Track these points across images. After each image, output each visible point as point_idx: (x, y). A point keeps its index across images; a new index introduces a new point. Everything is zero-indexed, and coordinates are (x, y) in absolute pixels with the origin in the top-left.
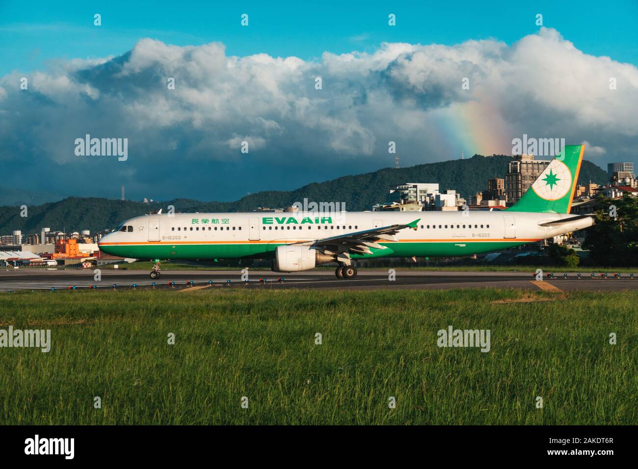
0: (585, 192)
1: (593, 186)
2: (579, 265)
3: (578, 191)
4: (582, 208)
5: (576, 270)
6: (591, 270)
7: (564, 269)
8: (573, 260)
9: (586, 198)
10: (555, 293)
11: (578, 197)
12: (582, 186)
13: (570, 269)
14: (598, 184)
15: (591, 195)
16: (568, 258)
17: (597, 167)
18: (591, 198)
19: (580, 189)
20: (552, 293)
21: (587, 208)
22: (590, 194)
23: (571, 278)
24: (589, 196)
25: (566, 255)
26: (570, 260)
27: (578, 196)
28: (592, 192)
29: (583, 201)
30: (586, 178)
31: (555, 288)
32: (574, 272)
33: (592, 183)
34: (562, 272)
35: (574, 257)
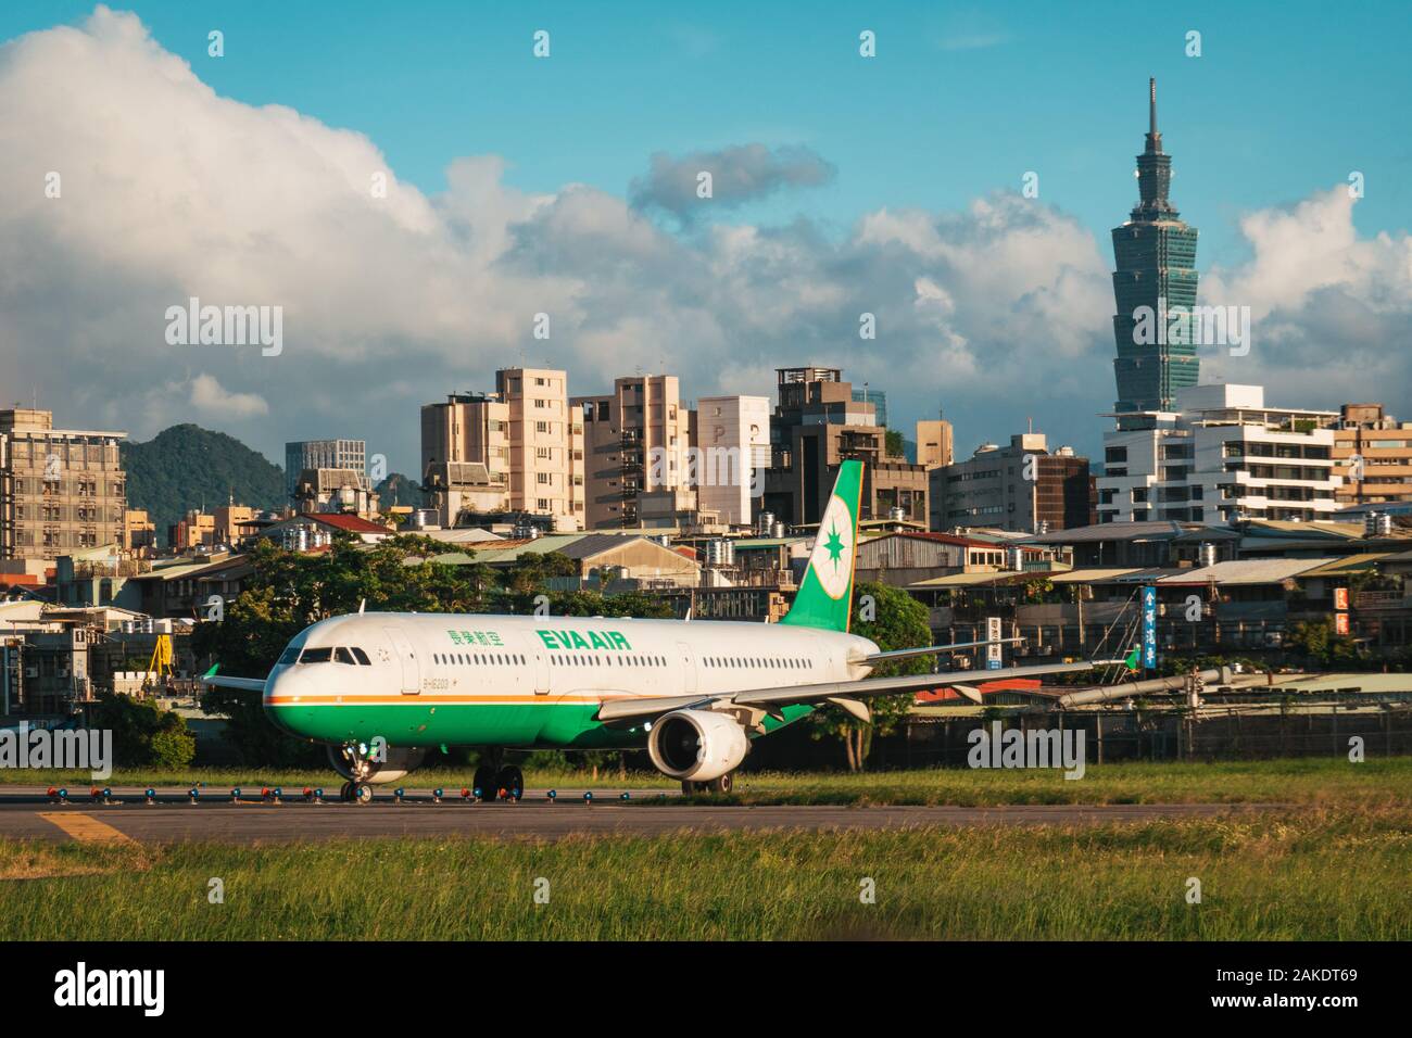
0: (215, 532)
1: (240, 513)
2: (196, 763)
3: (191, 528)
4: (204, 583)
5: (179, 777)
6: (230, 778)
7: (146, 776)
8: (175, 746)
9: (219, 551)
10: (113, 851)
11: (192, 549)
12: (206, 514)
13: (165, 776)
14: (254, 508)
15: (234, 542)
16: (159, 742)
17: (254, 453)
18: (233, 551)
19: (198, 523)
20: (106, 850)
21: (220, 583)
22: (229, 537)
23: (168, 800)
24: (228, 545)
25: (152, 730)
26: (167, 748)
27: (192, 543)
28: (234, 531)
29: (207, 560)
30: (218, 487)
31: (116, 832)
32: (177, 784)
33: (236, 504)
34: (139, 785)
35: (177, 737)
